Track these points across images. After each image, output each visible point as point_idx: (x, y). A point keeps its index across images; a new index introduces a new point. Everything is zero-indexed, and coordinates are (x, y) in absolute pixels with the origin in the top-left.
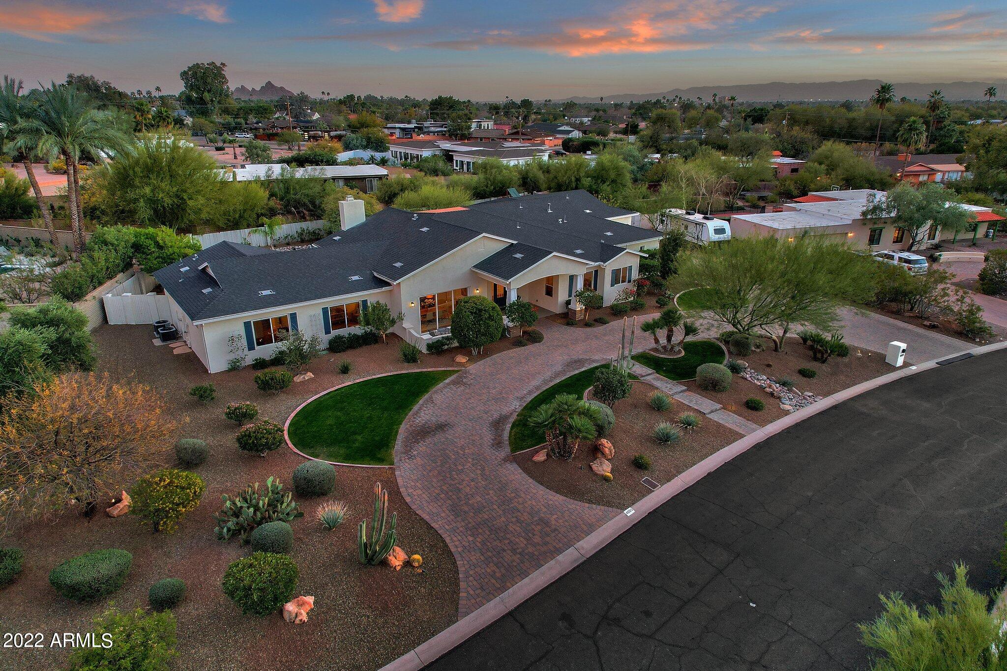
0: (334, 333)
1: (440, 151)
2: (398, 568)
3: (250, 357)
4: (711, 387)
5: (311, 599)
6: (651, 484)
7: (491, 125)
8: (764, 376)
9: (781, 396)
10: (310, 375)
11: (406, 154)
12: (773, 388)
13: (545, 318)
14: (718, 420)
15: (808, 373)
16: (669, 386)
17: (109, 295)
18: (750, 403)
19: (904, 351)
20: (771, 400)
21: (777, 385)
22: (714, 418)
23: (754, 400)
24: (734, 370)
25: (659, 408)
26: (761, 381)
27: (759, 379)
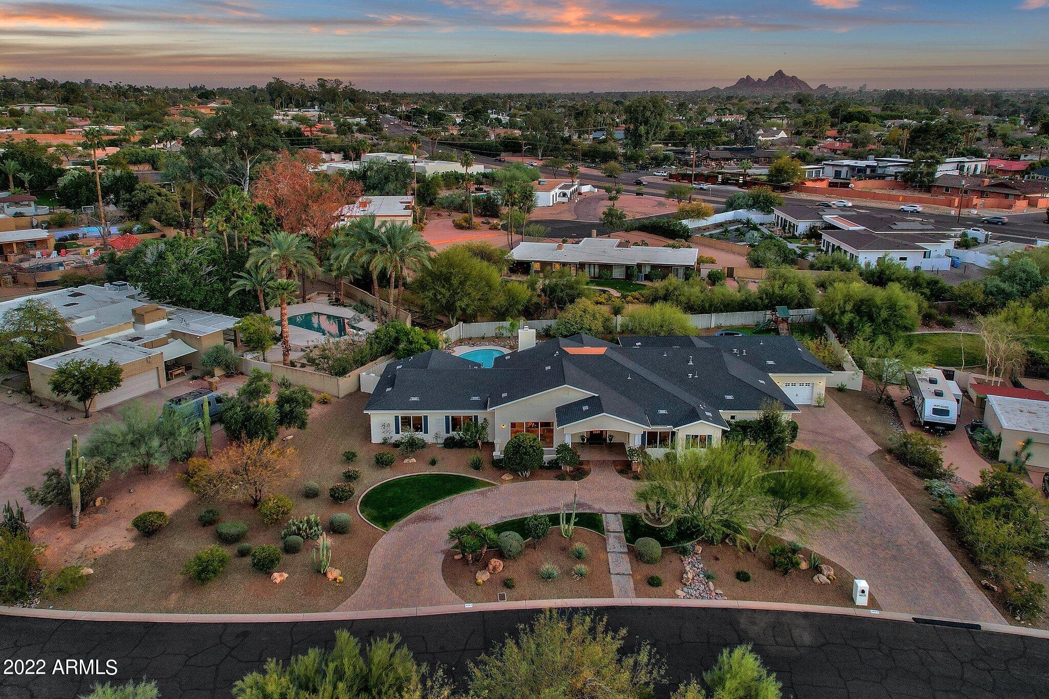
0: (452, 433)
1: (821, 223)
2: (331, 580)
3: (396, 438)
4: (637, 556)
5: (286, 575)
6: (502, 598)
7: (981, 165)
8: (702, 566)
9: (688, 584)
10: (414, 460)
11: (786, 221)
12: (690, 576)
13: (614, 461)
14: (612, 580)
15: (742, 577)
16: (617, 545)
17: (364, 373)
18: (652, 578)
19: (863, 592)
20: (676, 584)
21: (701, 576)
22: (614, 579)
23: (657, 578)
24: (684, 552)
25: (579, 557)
26: (694, 568)
27: (694, 566)
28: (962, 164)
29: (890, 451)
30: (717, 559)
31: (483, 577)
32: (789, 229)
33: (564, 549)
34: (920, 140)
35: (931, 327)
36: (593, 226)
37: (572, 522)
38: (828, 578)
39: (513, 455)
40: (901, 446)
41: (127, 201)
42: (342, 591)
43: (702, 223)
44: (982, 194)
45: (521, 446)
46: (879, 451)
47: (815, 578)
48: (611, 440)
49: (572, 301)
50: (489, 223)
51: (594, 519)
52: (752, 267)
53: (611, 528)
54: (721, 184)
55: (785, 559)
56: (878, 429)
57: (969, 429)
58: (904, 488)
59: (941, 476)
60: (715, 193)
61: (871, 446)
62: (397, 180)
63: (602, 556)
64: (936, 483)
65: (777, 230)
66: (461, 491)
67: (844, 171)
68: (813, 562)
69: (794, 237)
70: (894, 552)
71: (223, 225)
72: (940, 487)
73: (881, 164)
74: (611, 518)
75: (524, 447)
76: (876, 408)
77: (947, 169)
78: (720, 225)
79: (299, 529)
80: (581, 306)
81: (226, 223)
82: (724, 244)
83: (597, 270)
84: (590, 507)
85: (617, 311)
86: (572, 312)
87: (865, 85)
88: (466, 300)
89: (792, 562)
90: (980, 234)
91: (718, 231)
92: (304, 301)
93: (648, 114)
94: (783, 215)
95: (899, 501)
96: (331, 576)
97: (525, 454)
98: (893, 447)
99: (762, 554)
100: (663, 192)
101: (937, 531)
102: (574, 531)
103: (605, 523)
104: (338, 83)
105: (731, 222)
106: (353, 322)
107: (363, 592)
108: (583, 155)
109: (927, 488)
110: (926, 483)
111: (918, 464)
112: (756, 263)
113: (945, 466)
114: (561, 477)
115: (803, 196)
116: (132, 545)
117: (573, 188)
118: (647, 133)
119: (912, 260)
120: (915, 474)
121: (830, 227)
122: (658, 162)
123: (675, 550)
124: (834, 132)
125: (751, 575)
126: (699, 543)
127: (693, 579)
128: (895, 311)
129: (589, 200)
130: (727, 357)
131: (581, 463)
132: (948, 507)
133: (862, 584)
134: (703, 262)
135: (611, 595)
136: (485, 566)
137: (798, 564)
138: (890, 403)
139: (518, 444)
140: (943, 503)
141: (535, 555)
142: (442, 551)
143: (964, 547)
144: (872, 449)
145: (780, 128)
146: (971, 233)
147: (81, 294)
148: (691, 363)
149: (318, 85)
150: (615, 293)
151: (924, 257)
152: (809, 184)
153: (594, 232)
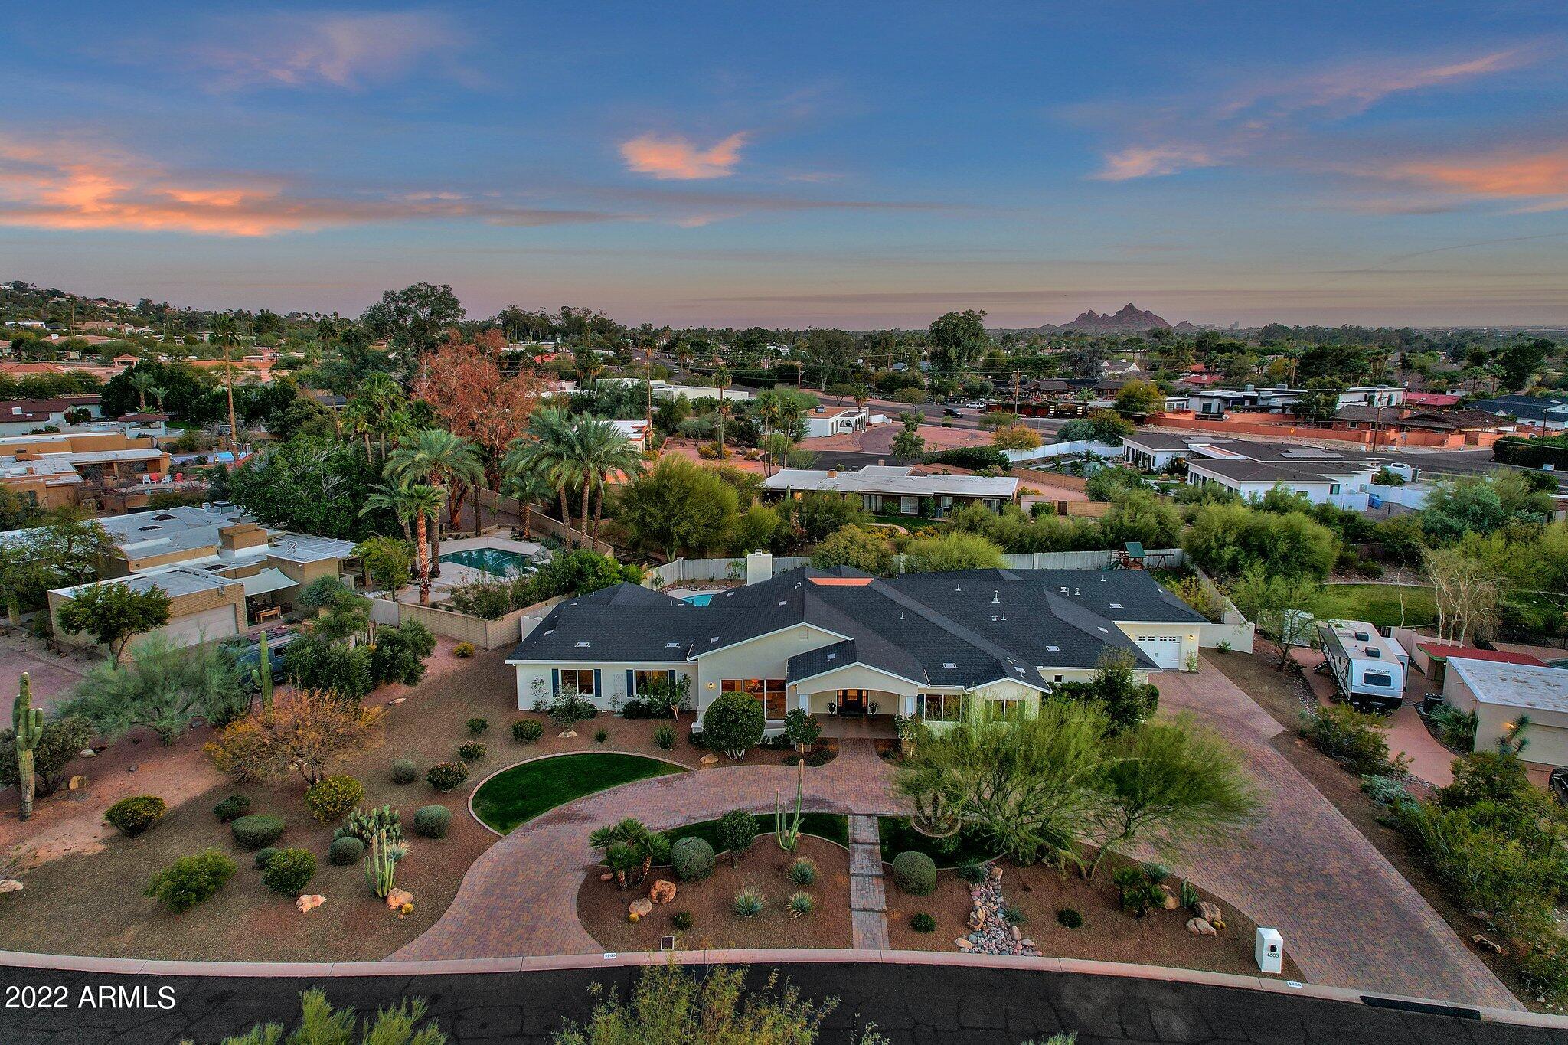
0: (637, 697)
1: (1187, 453)
2: (392, 908)
3: (550, 701)
4: (896, 881)
5: (321, 899)
6: (668, 944)
7: (1398, 397)
8: (1001, 899)
9: (977, 928)
10: (574, 734)
11: (1139, 453)
12: (981, 915)
13: (875, 740)
14: (854, 919)
15: (1068, 919)
16: (866, 863)
17: (527, 617)
18: (919, 917)
19: (1273, 949)
20: (959, 928)
21: (1000, 916)
22: (857, 918)
23: (927, 917)
24: (974, 877)
25: (803, 881)
26: (989, 904)
27: (990, 900)
28: (1371, 394)
29: (1301, 734)
30: (1027, 889)
31: (640, 909)
32: (1143, 463)
33: (780, 868)
34: (1313, 368)
35: (1348, 577)
36: (882, 457)
37: (796, 825)
38: (1212, 924)
39: (716, 724)
40: (1320, 726)
41: (278, 420)
42: (409, 927)
43: (1027, 455)
44: (1401, 428)
45: (728, 710)
46: (1285, 734)
47: (1190, 924)
48: (873, 710)
49: (836, 528)
50: (746, 453)
51: (834, 823)
52: (1092, 500)
53: (860, 837)
54: (1053, 417)
55: (1139, 890)
56: (1279, 703)
57: (1421, 709)
58: (1327, 787)
59: (1386, 772)
60: (1044, 426)
61: (1271, 727)
62: (632, 402)
63: (840, 879)
64: (1379, 780)
65: (1129, 464)
66: (635, 779)
67: (1215, 403)
68: (1185, 897)
69: (1150, 472)
70: (1321, 886)
71: (363, 425)
72: (1387, 787)
73: (1263, 394)
74: (862, 822)
75: (733, 712)
76: (1276, 676)
77: (1350, 399)
78: (1051, 459)
79: (362, 827)
80: (846, 533)
81: (369, 423)
82: (1055, 477)
83: (880, 504)
84: (830, 805)
85: (900, 547)
86: (834, 542)
87: (1237, 323)
88: (686, 525)
89: (1151, 897)
90: (1406, 471)
91: (1048, 466)
92: (478, 535)
93: (960, 333)
94: (1134, 445)
95: (1323, 807)
96: (393, 902)
97: (735, 722)
98: (1306, 728)
99: (1101, 882)
100: (976, 424)
101: (1388, 855)
102: (798, 841)
103: (850, 830)
104: (586, 312)
105: (1066, 456)
106: (536, 560)
107: (441, 930)
108: (877, 385)
109: (1365, 789)
110: (1363, 782)
111: (1349, 754)
112: (1097, 495)
113: (1391, 757)
114: (792, 761)
115: (1161, 430)
116: (100, 848)
117: (859, 416)
118: (959, 358)
119: (1316, 494)
120: (1343, 768)
121: (1199, 457)
122: (974, 393)
123: (959, 874)
124: (1200, 367)
125: (1083, 916)
126: (998, 863)
127: (986, 920)
128: (1298, 543)
129: (881, 431)
130: (1051, 598)
131: (825, 741)
132: (1404, 817)
133: (1271, 936)
134: (1025, 494)
135: (847, 943)
136: (645, 894)
137: (1161, 899)
138: (1296, 670)
139: (725, 708)
140: (1394, 811)
141: (728, 876)
142: (584, 867)
143: (1437, 881)
144: (1273, 730)
145: (1130, 362)
146: (1391, 469)
147: (169, 517)
148: (996, 601)
149: (562, 314)
150: (902, 531)
151: (1331, 493)
152: (1168, 416)
153: (883, 461)
